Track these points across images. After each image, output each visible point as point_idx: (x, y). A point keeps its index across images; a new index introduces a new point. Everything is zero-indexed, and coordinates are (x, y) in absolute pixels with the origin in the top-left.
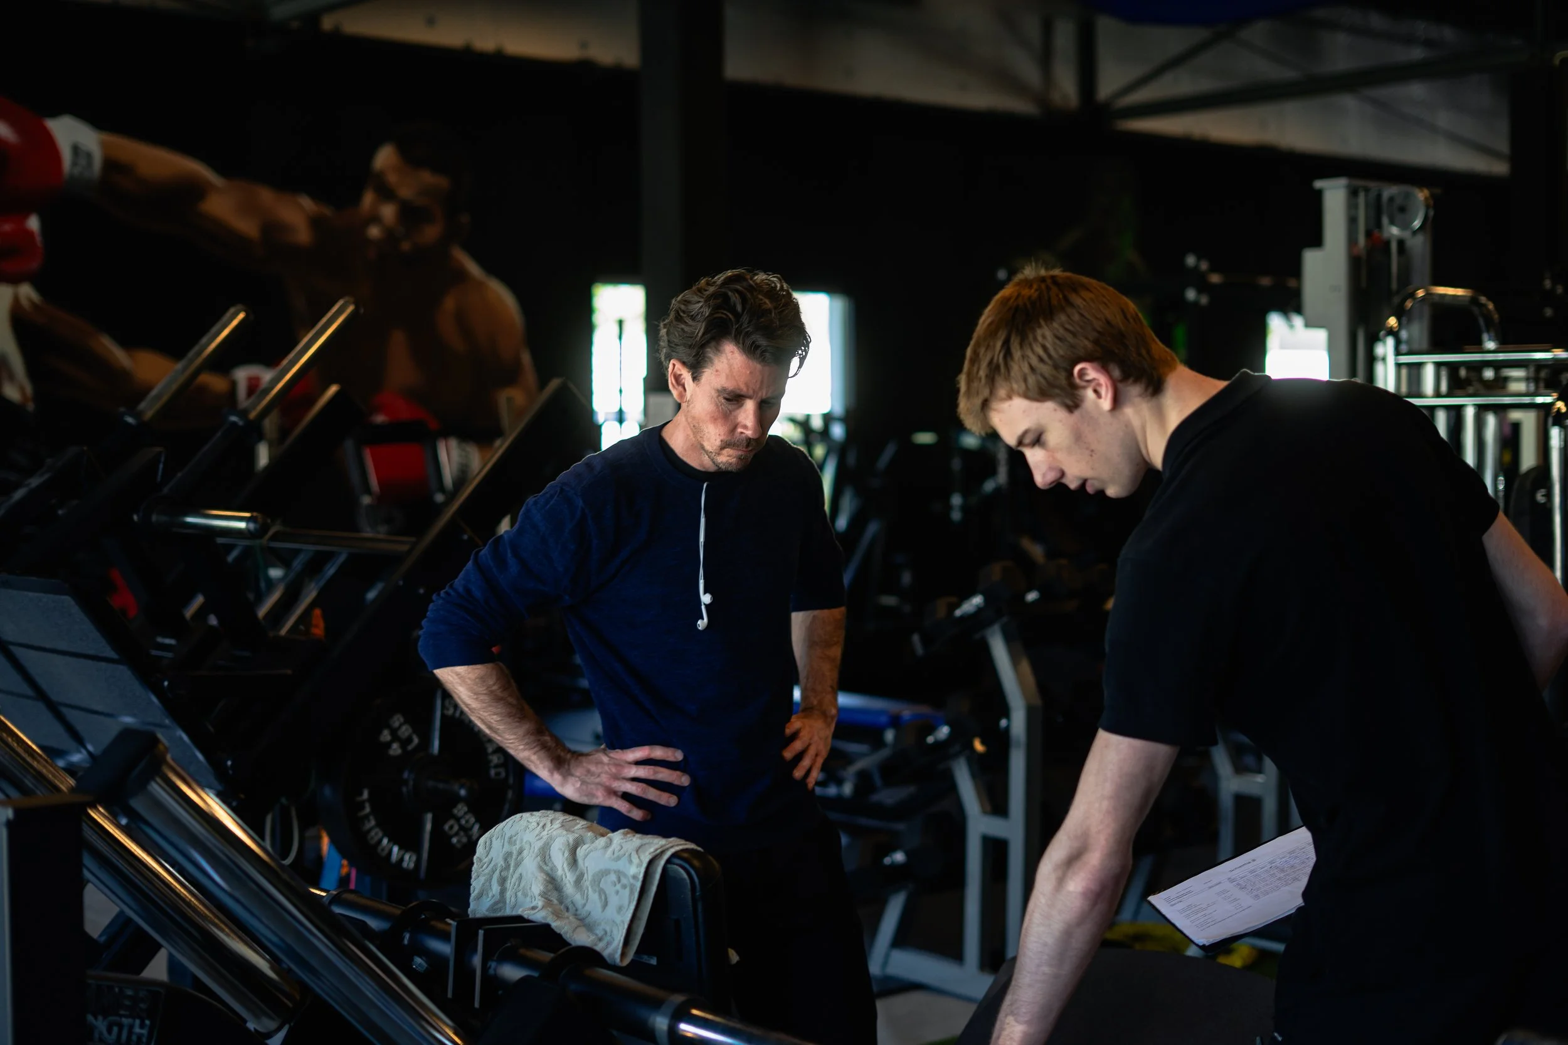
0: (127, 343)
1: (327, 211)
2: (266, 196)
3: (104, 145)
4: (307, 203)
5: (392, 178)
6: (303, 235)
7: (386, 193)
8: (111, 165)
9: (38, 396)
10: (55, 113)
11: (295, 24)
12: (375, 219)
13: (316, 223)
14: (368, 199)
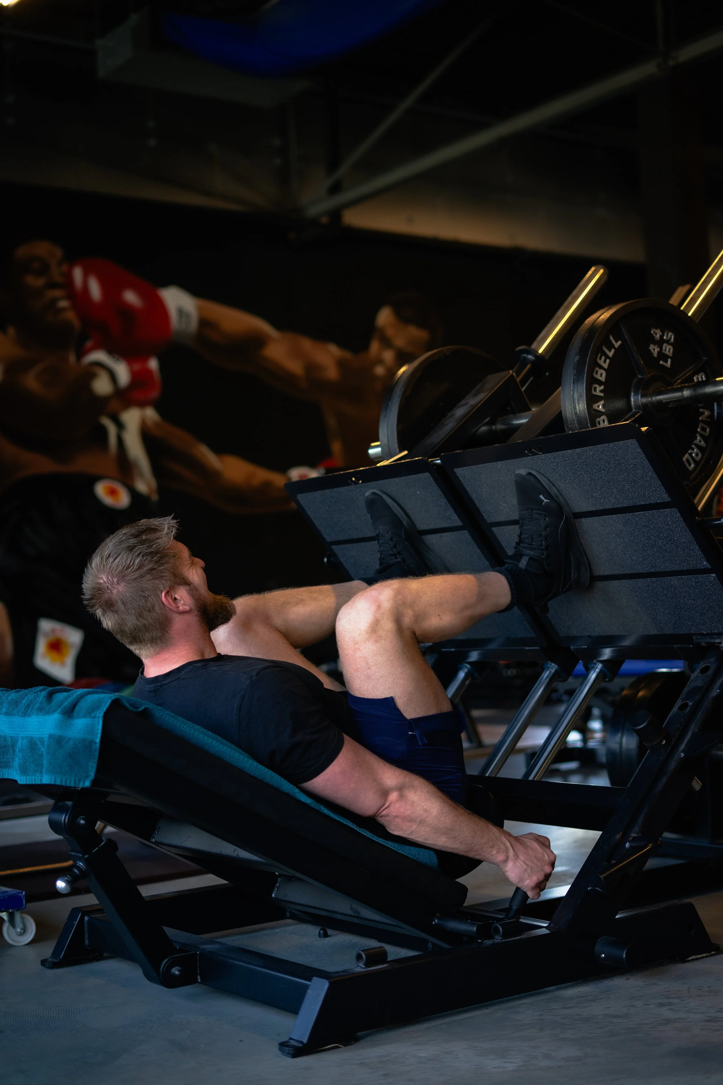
0: (219, 450)
1: (347, 355)
2: (307, 344)
3: (200, 309)
4: (334, 349)
5: (390, 332)
6: (332, 373)
7: (386, 343)
8: (204, 323)
9: (161, 490)
10: (166, 284)
11: (324, 220)
12: (379, 361)
13: (341, 364)
14: (375, 347)
